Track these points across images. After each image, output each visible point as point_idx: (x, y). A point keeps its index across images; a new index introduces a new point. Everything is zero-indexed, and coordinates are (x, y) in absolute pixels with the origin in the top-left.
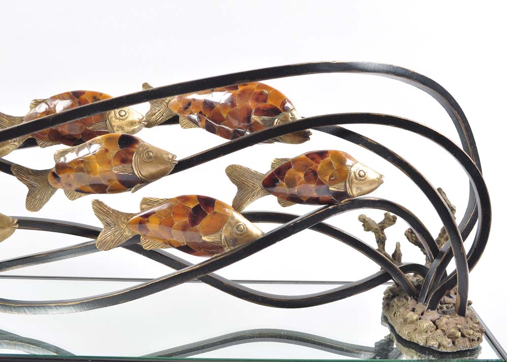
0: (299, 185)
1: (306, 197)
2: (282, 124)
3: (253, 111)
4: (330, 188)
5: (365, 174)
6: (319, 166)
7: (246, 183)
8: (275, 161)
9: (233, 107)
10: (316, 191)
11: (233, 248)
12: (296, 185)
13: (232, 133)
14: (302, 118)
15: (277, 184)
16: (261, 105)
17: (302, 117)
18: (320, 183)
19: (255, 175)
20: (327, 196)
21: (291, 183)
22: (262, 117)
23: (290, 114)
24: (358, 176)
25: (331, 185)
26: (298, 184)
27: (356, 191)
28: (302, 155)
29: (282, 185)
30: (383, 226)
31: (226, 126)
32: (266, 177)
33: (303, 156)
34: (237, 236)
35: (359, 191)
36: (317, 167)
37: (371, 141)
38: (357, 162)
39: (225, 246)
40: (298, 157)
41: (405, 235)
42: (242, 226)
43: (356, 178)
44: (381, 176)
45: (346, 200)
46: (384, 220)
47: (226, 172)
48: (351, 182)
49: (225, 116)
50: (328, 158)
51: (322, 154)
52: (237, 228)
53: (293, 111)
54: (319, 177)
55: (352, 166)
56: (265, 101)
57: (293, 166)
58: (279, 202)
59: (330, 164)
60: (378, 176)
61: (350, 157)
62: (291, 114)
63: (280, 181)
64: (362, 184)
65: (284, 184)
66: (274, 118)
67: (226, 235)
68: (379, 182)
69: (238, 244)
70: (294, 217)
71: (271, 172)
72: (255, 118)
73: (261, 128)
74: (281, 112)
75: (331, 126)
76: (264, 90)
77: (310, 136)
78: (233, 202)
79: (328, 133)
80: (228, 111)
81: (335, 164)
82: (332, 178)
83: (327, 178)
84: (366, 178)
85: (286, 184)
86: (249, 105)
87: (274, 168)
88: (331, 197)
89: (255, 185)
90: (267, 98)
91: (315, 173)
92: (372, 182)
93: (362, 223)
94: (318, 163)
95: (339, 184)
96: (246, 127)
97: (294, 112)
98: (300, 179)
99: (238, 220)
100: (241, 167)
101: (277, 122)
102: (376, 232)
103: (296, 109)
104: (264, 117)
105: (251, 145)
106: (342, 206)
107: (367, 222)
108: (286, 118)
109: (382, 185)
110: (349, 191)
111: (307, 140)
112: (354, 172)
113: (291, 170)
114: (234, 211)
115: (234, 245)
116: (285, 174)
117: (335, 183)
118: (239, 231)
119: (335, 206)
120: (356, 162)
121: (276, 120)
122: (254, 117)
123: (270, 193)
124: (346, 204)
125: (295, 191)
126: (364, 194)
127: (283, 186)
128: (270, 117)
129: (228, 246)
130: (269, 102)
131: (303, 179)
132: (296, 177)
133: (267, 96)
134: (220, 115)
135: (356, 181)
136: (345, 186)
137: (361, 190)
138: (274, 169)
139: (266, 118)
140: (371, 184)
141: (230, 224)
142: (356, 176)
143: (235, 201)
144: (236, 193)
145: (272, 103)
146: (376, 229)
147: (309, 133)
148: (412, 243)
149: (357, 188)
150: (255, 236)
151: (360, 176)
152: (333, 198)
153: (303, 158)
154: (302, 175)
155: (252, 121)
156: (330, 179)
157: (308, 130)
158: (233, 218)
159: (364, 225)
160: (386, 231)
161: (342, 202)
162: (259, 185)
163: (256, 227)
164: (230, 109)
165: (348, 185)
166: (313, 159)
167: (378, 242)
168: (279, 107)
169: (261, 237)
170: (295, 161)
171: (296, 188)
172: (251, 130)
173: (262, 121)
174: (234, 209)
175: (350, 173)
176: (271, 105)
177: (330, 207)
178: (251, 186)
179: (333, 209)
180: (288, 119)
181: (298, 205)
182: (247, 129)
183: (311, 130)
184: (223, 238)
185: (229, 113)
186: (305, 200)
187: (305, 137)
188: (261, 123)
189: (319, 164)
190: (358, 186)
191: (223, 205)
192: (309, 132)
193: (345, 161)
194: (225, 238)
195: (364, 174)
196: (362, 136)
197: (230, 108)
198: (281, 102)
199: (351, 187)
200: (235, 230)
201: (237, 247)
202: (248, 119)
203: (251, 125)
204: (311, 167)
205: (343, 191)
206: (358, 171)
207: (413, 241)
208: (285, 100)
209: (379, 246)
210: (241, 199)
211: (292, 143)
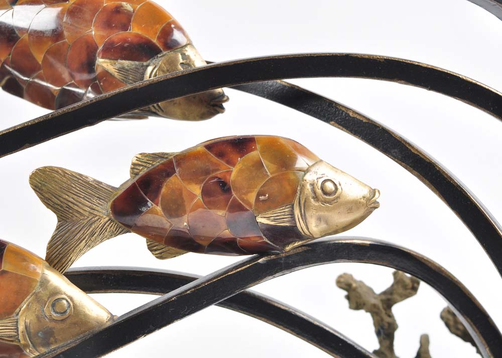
0: (191, 212)
1: (207, 238)
2: (161, 76)
3: (100, 48)
4: (260, 220)
5: (336, 189)
6: (235, 171)
7: (76, 208)
8: (138, 158)
9: (57, 40)
10: (229, 224)
11: (43, 350)
12: (185, 212)
13: (56, 95)
14: (205, 65)
15: (144, 209)
16: (117, 36)
17: (208, 63)
18: (237, 207)
19: (96, 188)
20: (254, 236)
21: (174, 208)
22: (120, 61)
23: (180, 56)
24: (319, 191)
25: (259, 213)
26: (188, 209)
27: (317, 226)
28: (197, 146)
29: (152, 212)
30: (389, 299)
31: (42, 80)
32: (120, 192)
33: (199, 148)
34: (51, 325)
35: (323, 226)
36: (230, 172)
37: (356, 116)
38: (321, 161)
39: (26, 346)
40: (190, 149)
41: (442, 318)
42: (64, 302)
43: (316, 198)
44: (373, 192)
45: (296, 244)
46: (393, 286)
47: (32, 183)
48: (305, 206)
49: (40, 58)
50: (255, 154)
51: (242, 144)
52: (53, 305)
53: (188, 48)
54: (234, 194)
55: (306, 171)
56: (125, 27)
57: (177, 170)
58: (151, 248)
59: (259, 165)
60: (365, 192)
61: (304, 152)
62: (183, 55)
63: (150, 203)
64: (328, 210)
65: (159, 208)
66: (145, 64)
67: (28, 321)
68: (369, 205)
69: (56, 342)
70: (185, 280)
71: (130, 184)
72: (105, 65)
73: (117, 86)
74: (159, 52)
75: (270, 82)
76: (124, 3)
77: (224, 105)
78: (48, 248)
79: (264, 97)
80: (46, 48)
81: (269, 168)
82: (262, 198)
83: (252, 197)
84: (338, 197)
85: (164, 209)
86: (91, 36)
87: (137, 174)
88: (261, 238)
89: (96, 213)
90: (130, 21)
91: (224, 186)
92: (353, 205)
93: (345, 293)
94: (232, 163)
95: (278, 210)
96: (85, 84)
97: (189, 51)
98: (192, 199)
99: (55, 288)
100: (64, 173)
101: (152, 72)
102: (374, 311)
103: (194, 43)
104: (124, 61)
105: (91, 123)
106: (287, 257)
107: (355, 290)
108: (172, 63)
109: (375, 212)
110: (300, 225)
111: (218, 112)
112: (312, 185)
113: (172, 179)
114: (47, 268)
115: (47, 344)
116: (159, 188)
117: (269, 209)
118: (56, 313)
119: (273, 257)
120: (319, 162)
121: (150, 69)
122: (103, 63)
123: (129, 228)
124: (297, 254)
125: (183, 223)
126: (336, 232)
127: (157, 213)
128: (137, 63)
129: (34, 346)
130: (135, 30)
131: (199, 197)
132: (184, 193)
133: (129, 15)
134: (30, 57)
135: (317, 204)
136: (292, 214)
137: (327, 222)
138: (137, 177)
139: (126, 63)
140: (350, 210)
141: (38, 298)
142: (315, 192)
143: (52, 246)
144: (55, 227)
145: (140, 32)
146: (374, 306)
147: (222, 98)
148: (458, 335)
149: (319, 219)
150: (94, 323)
151: (325, 193)
152: (266, 240)
153: (199, 152)
154: (197, 190)
155: (99, 71)
156: (257, 199)
157: (219, 90)
158: (45, 282)
159: (348, 297)
160: (397, 310)
161: (288, 248)
162: (104, 211)
163: (98, 304)
164: (50, 45)
165: (297, 212)
166: (221, 155)
167: (378, 333)
168: (155, 41)
169: (109, 324)
170: (183, 158)
171: (185, 217)
172: (96, 89)
173: (121, 70)
174: (50, 264)
175: (303, 187)
176: (137, 36)
177: (260, 261)
178: (87, 214)
179: (268, 263)
180: (176, 66)
181: (191, 255)
182: (87, 87)
183: (227, 91)
184: (21, 327)
185: (48, 52)
186: (205, 243)
187: (214, 106)
188: (116, 74)
189: (234, 165)
190: (321, 213)
191: (22, 256)
192: (222, 95)
193: (293, 160)
194: (26, 327)
195: (333, 189)
196: (336, 104)
197: (50, 43)
198: (160, 29)
199: (304, 217)
200: (48, 311)
201: (53, 347)
202: (90, 66)
203: (95, 79)
204: (218, 174)
205: (287, 224)
206: (320, 181)
207: (459, 333)
208: (170, 24)
209: (380, 342)
210: (64, 243)
211: (185, 117)
